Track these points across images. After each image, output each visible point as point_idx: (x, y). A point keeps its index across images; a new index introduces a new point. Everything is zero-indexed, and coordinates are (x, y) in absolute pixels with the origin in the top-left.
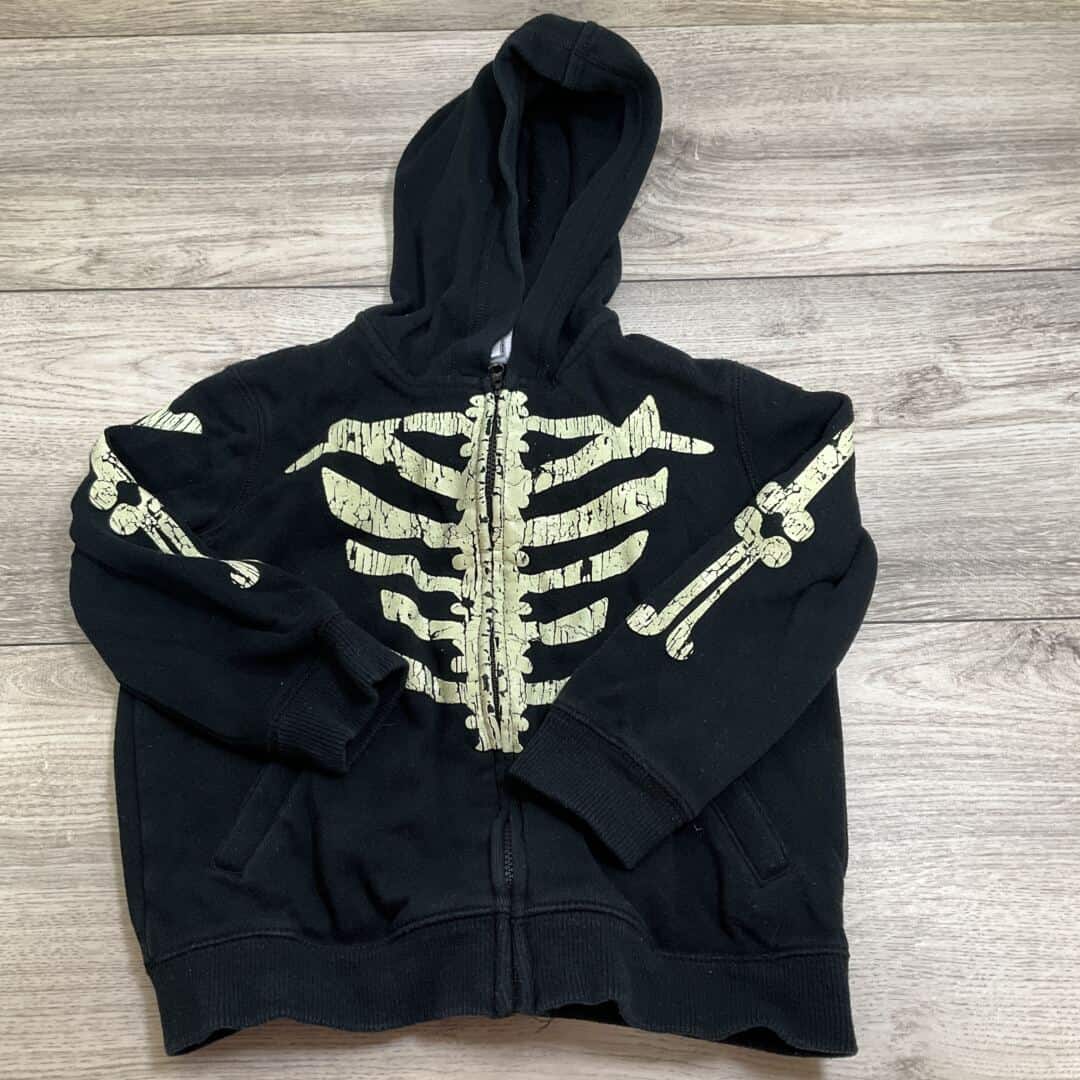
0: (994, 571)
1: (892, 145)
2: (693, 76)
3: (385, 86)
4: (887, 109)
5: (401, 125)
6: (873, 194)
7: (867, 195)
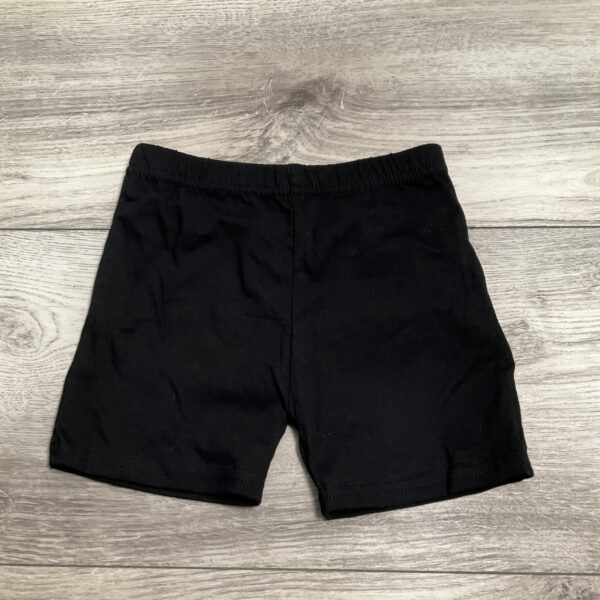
0: (551, 526)
1: (509, 96)
2: (347, 22)
3: (92, 32)
4: (509, 59)
5: (102, 70)
6: (488, 146)
7: (481, 146)
